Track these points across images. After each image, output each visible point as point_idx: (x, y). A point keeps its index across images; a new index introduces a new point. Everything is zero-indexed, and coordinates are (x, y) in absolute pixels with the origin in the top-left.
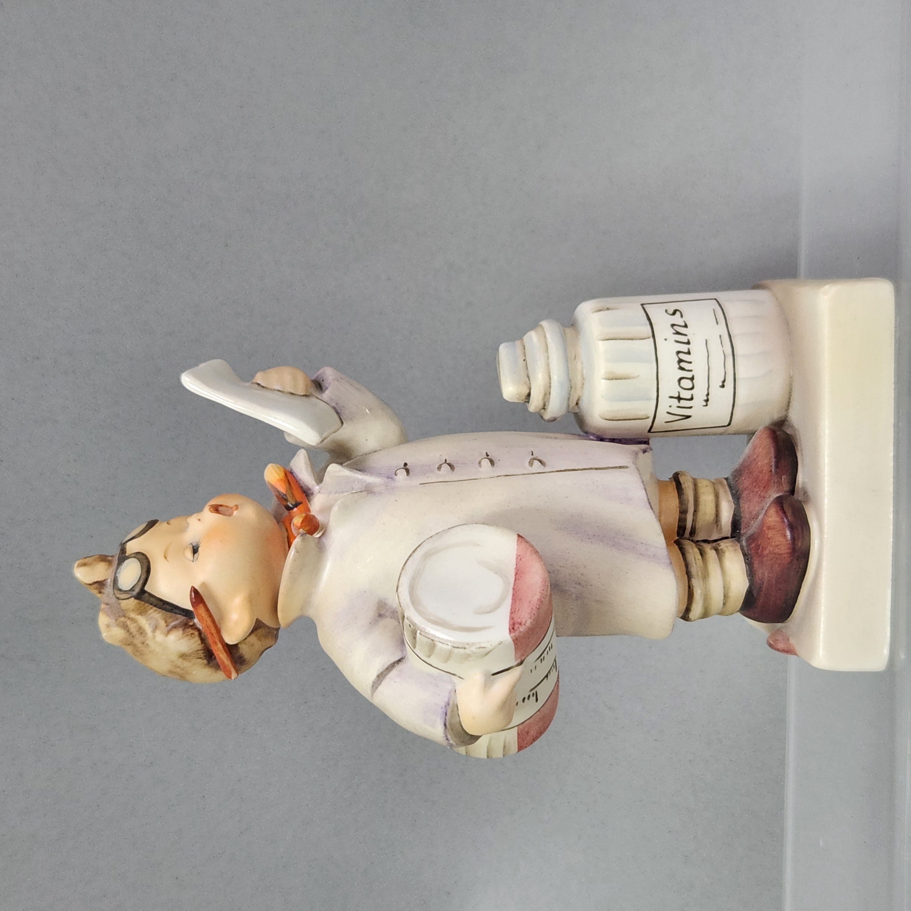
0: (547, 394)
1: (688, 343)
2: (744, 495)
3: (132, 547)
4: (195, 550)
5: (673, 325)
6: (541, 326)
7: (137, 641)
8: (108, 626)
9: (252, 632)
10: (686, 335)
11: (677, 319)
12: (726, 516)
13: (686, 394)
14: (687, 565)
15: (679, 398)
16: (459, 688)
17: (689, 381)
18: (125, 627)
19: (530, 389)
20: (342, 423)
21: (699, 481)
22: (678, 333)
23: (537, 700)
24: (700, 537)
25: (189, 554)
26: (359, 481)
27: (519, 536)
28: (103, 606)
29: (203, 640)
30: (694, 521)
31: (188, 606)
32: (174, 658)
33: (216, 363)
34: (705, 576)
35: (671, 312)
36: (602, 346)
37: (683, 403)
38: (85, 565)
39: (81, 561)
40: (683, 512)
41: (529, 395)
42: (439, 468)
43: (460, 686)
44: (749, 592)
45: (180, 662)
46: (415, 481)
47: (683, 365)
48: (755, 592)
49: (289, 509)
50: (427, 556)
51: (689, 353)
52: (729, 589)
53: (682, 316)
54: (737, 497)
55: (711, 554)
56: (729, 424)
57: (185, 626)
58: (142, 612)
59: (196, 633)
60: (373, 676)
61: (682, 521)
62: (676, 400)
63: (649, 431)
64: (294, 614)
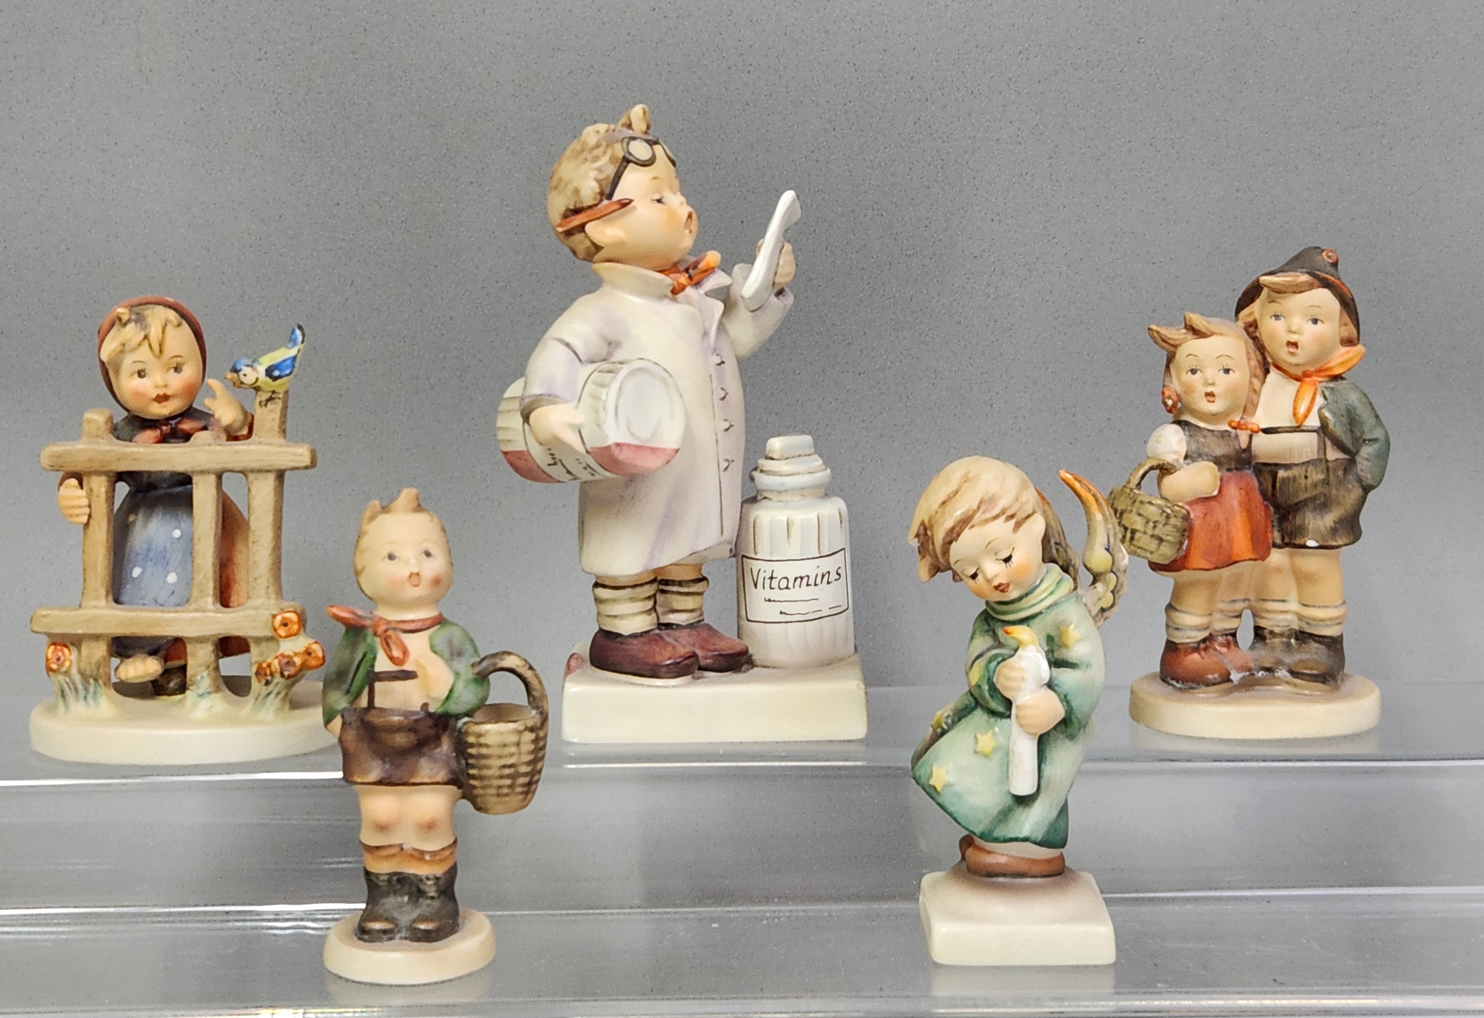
0: (774, 473)
1: (816, 585)
2: (694, 632)
3: (658, 149)
4: (659, 201)
5: (829, 572)
6: (825, 469)
7: (586, 154)
8: (598, 132)
9: (593, 243)
10: (821, 583)
11: (833, 576)
12: (674, 618)
13: (775, 583)
14: (641, 585)
15: (771, 578)
16: (569, 405)
17: (785, 586)
18: (597, 146)
19: (779, 460)
20: (752, 311)
21: (700, 597)
22: (823, 576)
23: (549, 465)
24: (659, 597)
25: (657, 197)
26: (711, 326)
27: (677, 451)
28: (612, 127)
29: (590, 207)
30: (673, 592)
31: (616, 197)
32: (575, 184)
33: (799, 213)
34: (632, 599)
35: (839, 571)
36: (813, 516)
37: (767, 582)
38: (645, 113)
39: (647, 110)
40: (680, 583)
41: (772, 459)
42: (722, 389)
43: (571, 406)
44: (619, 635)
45: (571, 188)
46: (713, 370)
47: (799, 580)
48: (619, 639)
49: (687, 270)
50: (664, 381)
51: (808, 585)
52: (621, 619)
53: (836, 580)
54: (691, 626)
55: (649, 604)
56: (749, 620)
57: (602, 193)
58: (612, 160)
59: (596, 202)
60: (568, 339)
61: (673, 583)
62: (770, 576)
63: (743, 556)
64: (605, 275)
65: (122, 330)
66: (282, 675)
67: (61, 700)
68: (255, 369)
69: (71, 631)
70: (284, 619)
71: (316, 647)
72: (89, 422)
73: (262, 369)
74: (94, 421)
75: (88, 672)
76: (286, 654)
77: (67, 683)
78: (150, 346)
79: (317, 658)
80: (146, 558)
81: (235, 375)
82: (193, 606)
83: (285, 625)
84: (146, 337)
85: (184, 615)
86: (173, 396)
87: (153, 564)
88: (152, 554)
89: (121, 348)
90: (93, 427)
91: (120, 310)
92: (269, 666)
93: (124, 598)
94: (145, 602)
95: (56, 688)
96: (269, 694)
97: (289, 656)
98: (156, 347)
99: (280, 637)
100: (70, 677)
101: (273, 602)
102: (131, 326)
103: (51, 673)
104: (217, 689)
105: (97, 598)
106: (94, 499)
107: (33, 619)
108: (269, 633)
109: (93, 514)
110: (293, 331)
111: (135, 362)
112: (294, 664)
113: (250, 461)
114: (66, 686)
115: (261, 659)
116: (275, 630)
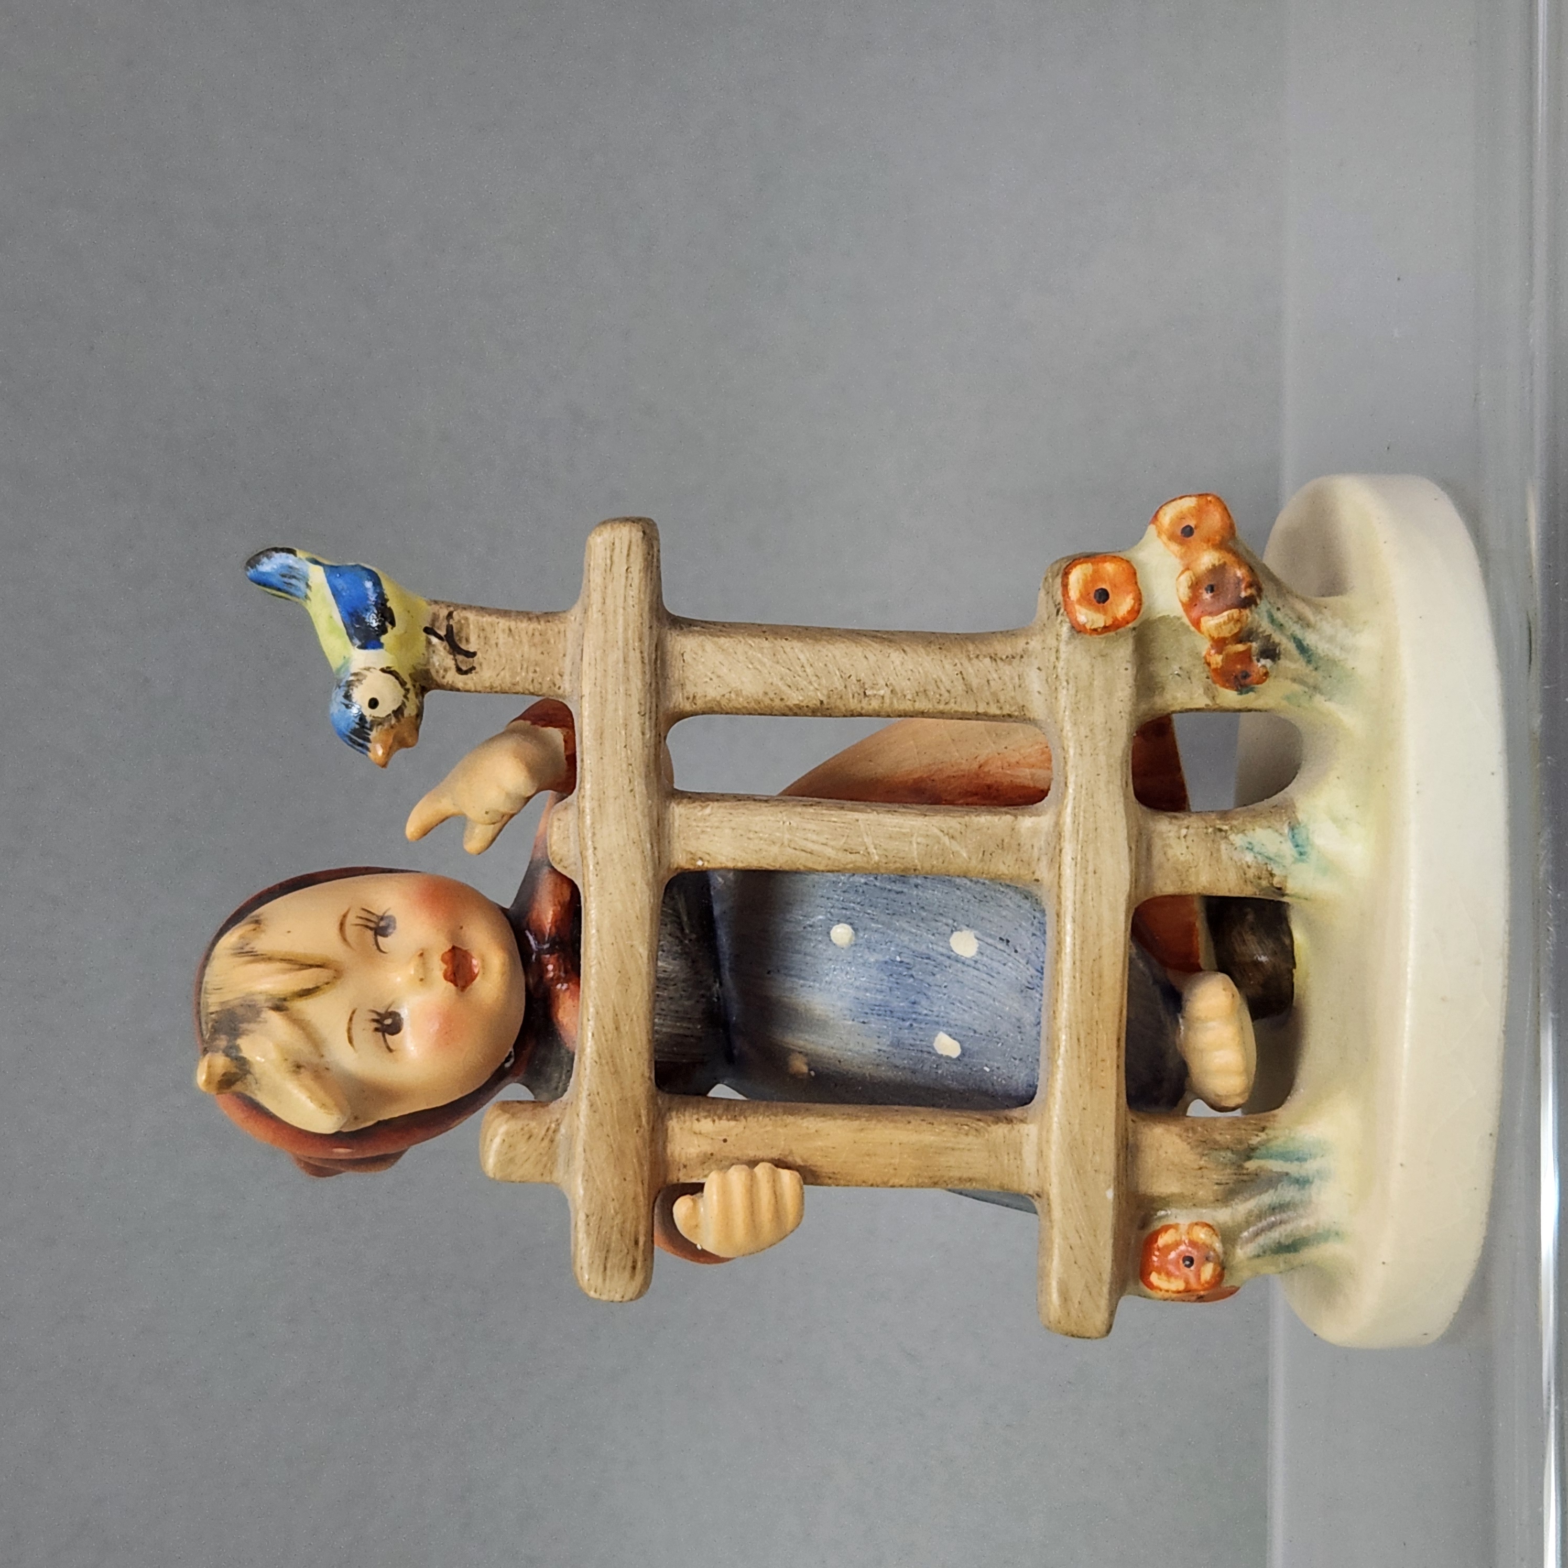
65: (256, 1070)
66: (1248, 603)
67: (1309, 1254)
68: (359, 677)
69: (1106, 1218)
70: (1084, 599)
71: (1168, 515)
72: (508, 1160)
73: (360, 658)
74: (509, 1145)
75: (1226, 1175)
76: (1184, 592)
77: (1257, 1234)
78: (306, 993)
79: (1199, 512)
80: (910, 1018)
81: (373, 734)
82: (1044, 872)
83: (1103, 596)
84: (280, 1006)
85: (1068, 895)
86: (455, 933)
87: (924, 1002)
88: (899, 1004)
89: (305, 1075)
90: (523, 1148)
91: (201, 1078)
92: (1219, 644)
93: (1020, 1077)
94: (1029, 1018)
95: (1268, 1268)
96: (1302, 648)
97: (1195, 586)
98: (305, 979)
99: (1136, 611)
100: (1241, 1228)
101: (1035, 644)
102: (249, 1047)
103: (1228, 1283)
104: (1287, 810)
105: (1017, 1151)
106: (731, 1150)
107: (1073, 1329)
108: (1123, 652)
109: (775, 1154)
110: (263, 582)
111: (350, 1040)
112: (1218, 571)
113: (628, 695)
114: (1261, 1240)
115: (1200, 673)
116: (1112, 627)
